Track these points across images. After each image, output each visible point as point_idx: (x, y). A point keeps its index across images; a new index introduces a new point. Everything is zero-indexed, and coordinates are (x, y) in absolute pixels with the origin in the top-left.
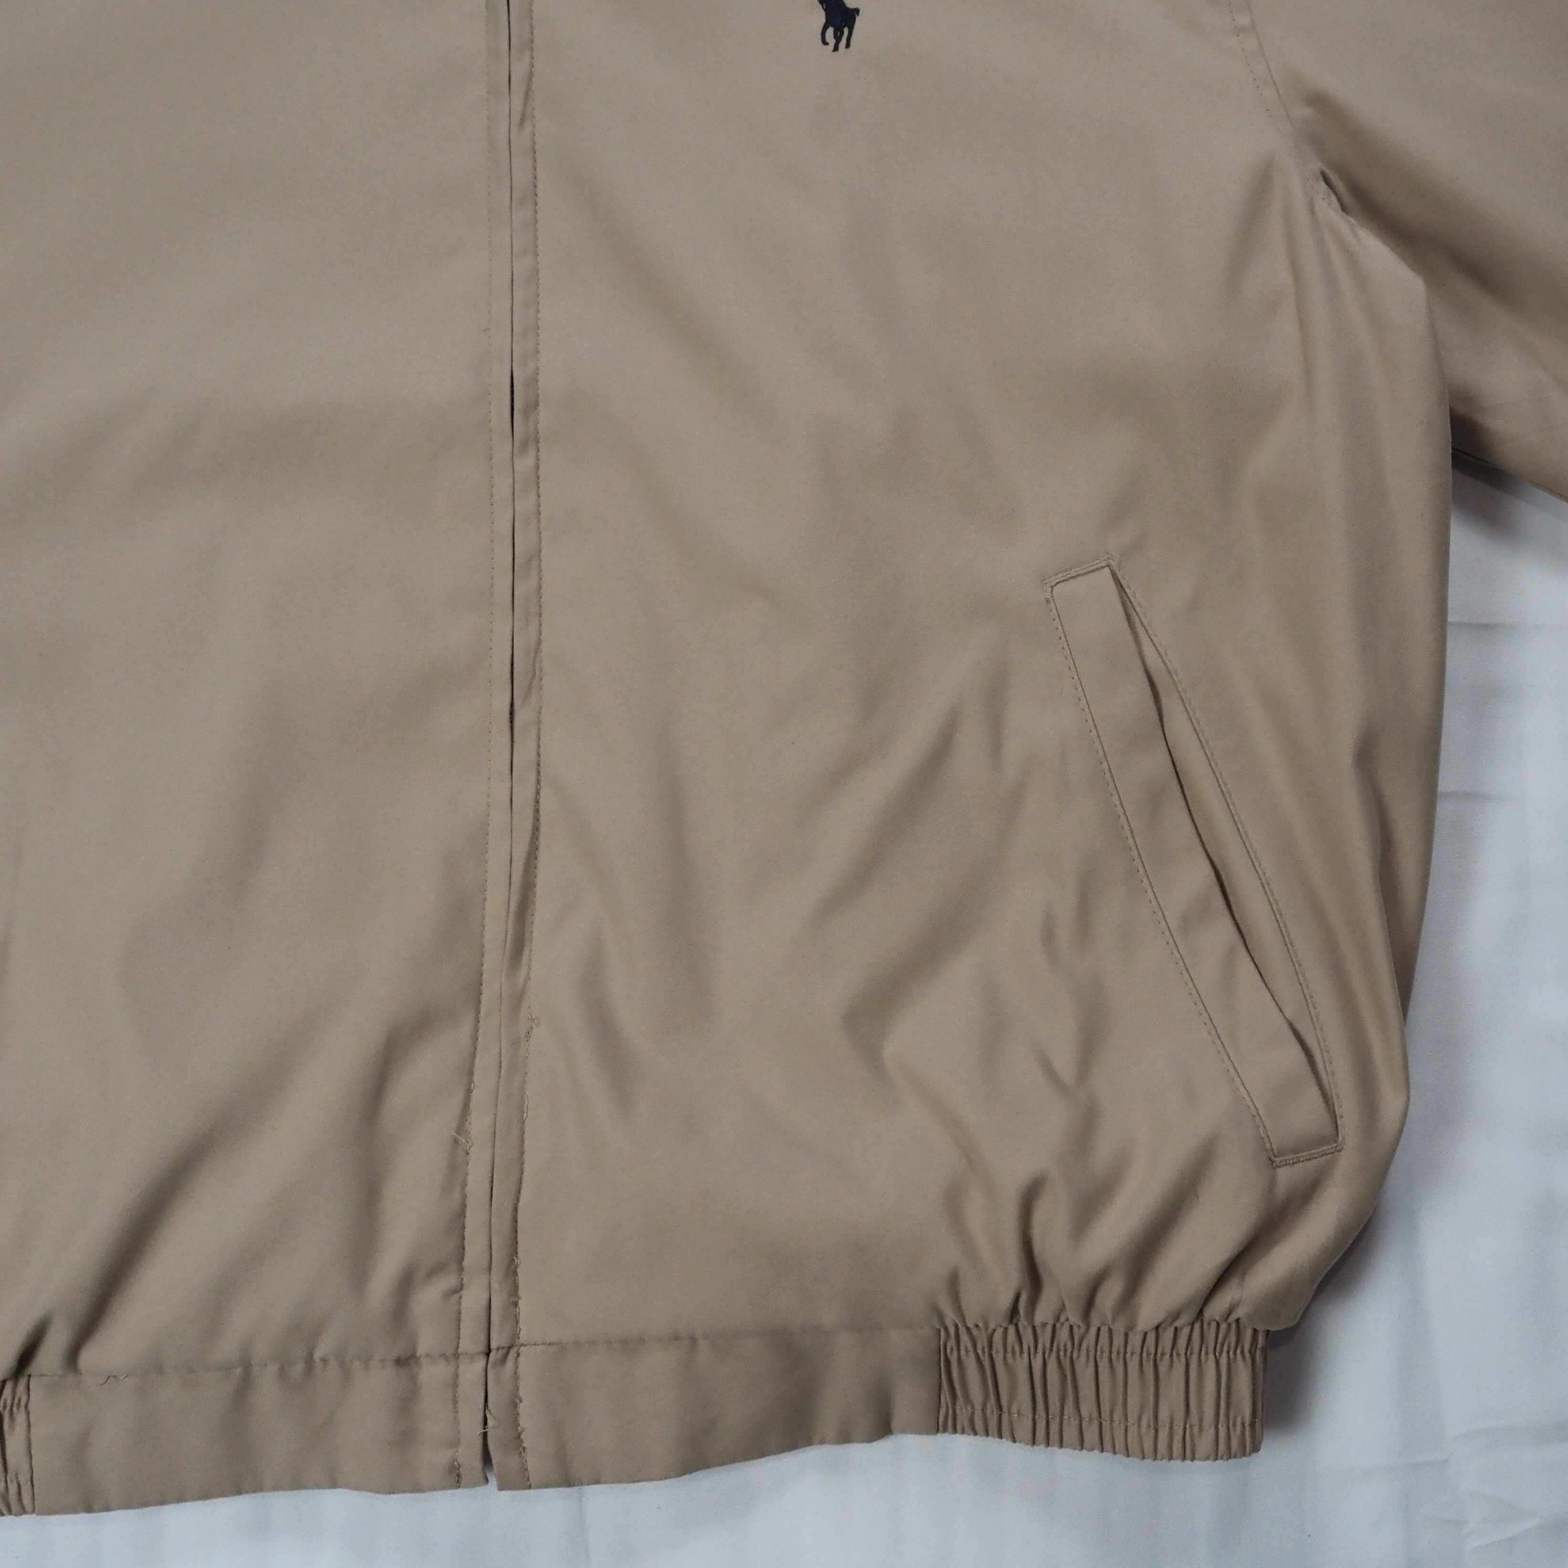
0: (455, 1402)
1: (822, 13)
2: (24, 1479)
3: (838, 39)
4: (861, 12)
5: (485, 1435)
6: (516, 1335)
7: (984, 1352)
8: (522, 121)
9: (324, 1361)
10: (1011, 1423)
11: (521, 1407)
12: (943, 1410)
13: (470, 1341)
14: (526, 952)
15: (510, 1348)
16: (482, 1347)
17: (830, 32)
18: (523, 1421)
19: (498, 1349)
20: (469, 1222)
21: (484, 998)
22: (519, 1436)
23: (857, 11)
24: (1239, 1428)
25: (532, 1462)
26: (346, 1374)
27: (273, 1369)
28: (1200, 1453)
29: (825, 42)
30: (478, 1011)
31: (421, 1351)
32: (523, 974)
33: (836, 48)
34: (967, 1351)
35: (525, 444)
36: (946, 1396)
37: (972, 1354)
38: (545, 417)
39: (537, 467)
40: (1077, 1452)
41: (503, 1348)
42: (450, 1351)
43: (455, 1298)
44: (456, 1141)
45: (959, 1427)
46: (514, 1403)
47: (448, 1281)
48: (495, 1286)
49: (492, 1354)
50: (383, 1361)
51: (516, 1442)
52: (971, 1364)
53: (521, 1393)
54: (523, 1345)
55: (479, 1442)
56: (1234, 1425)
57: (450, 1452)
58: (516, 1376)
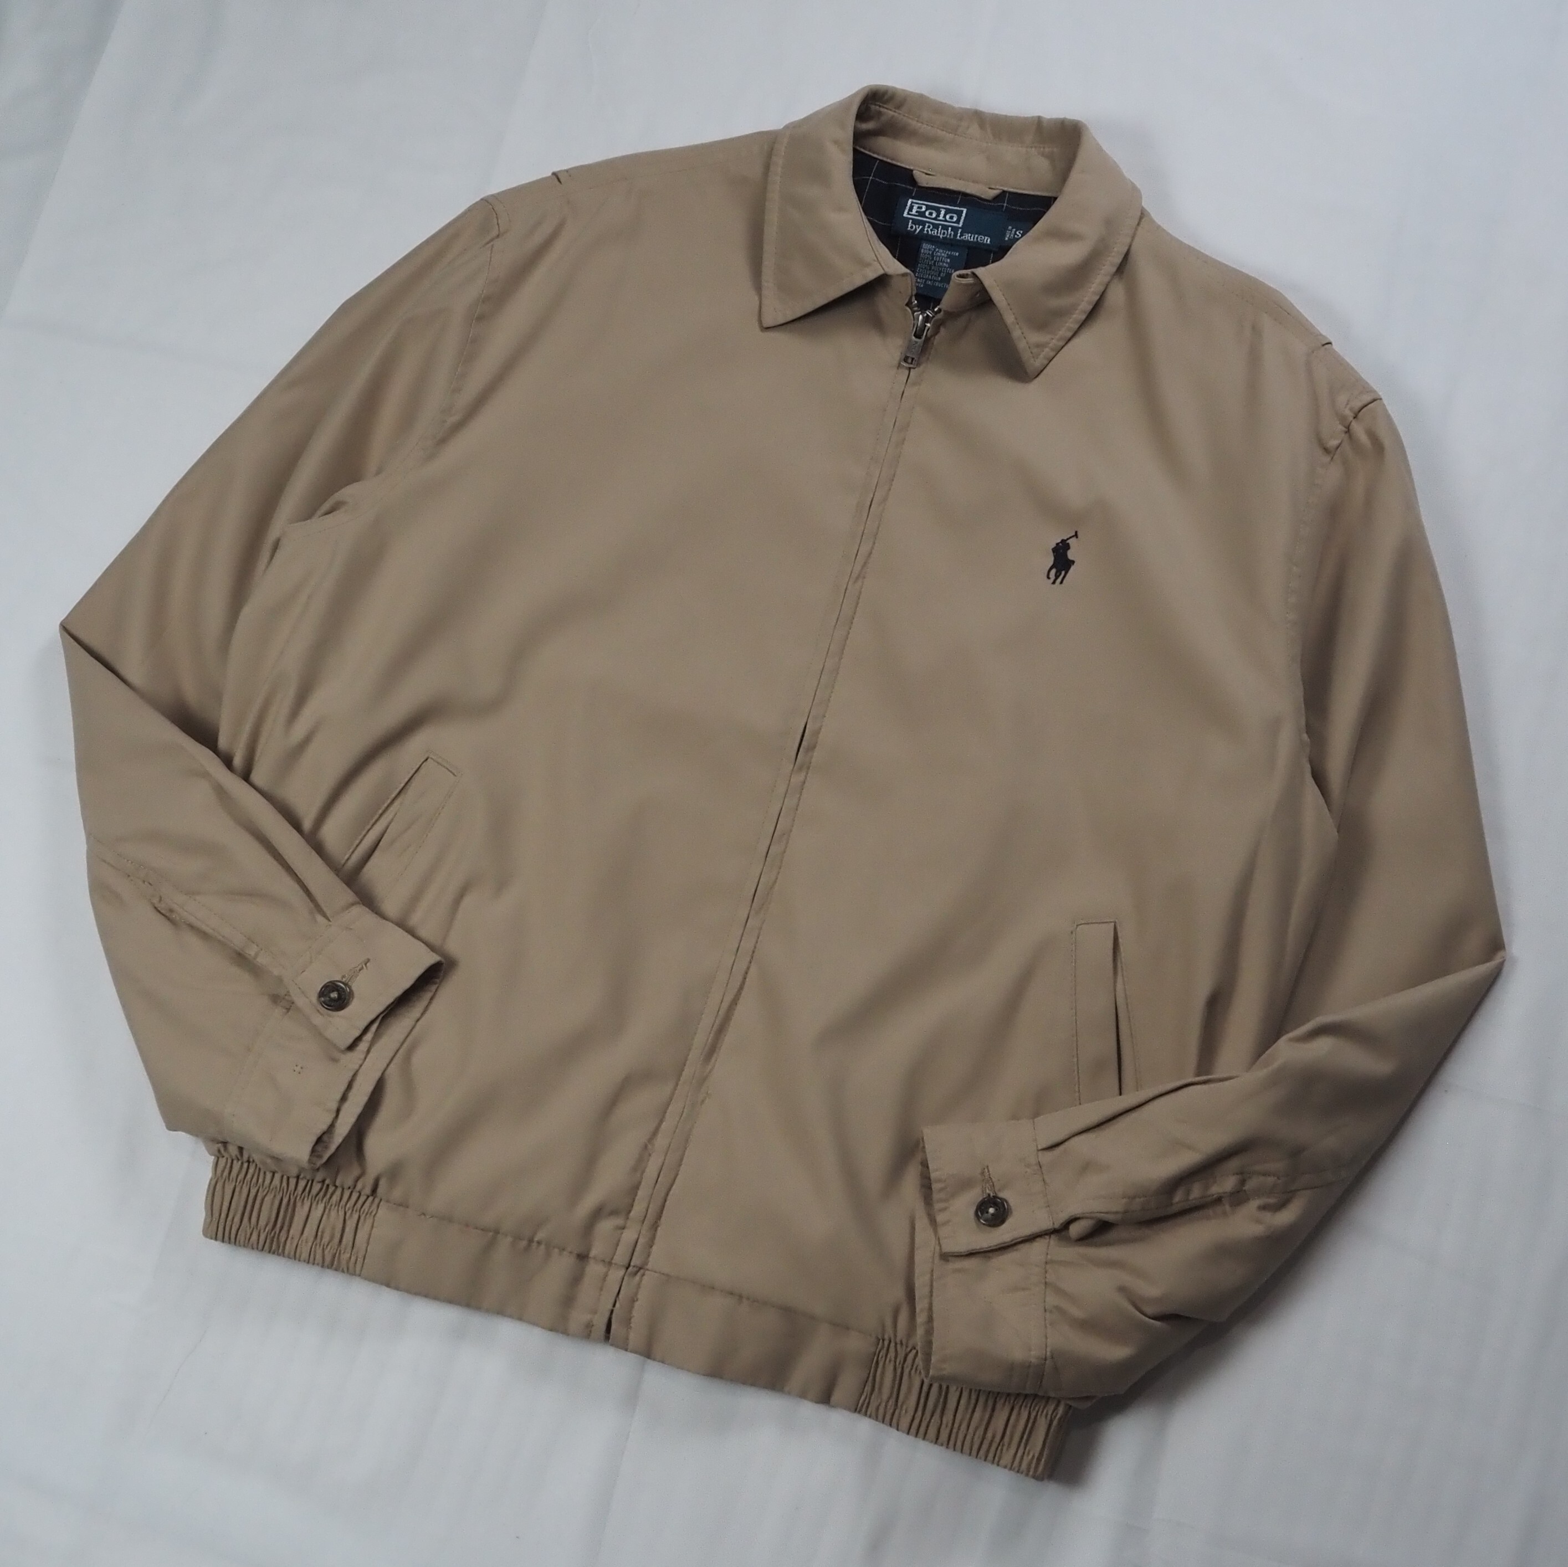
0: (601, 1289)
1: (1052, 559)
2: (361, 1256)
3: (1057, 577)
4: (1075, 564)
5: (612, 1312)
6: (646, 1263)
7: (899, 1364)
8: (857, 578)
9: (539, 1243)
10: (900, 1414)
11: (637, 1304)
12: (863, 1398)
13: (621, 1256)
14: (715, 1055)
15: (640, 1268)
16: (626, 1262)
17: (1054, 571)
18: (635, 1313)
19: (634, 1266)
20: (640, 1193)
21: (684, 1073)
22: (630, 1320)
23: (1073, 562)
24: (1030, 1457)
25: (632, 1336)
26: (548, 1255)
27: (509, 1239)
28: (1002, 1462)
29: (1048, 578)
30: (679, 1080)
31: (592, 1254)
32: (710, 1067)
33: (1054, 583)
34: (890, 1361)
35: (800, 769)
36: (868, 1388)
37: (892, 1363)
38: (817, 755)
39: (804, 782)
40: (932, 1444)
41: (637, 1267)
42: (607, 1260)
43: (619, 1232)
44: (646, 1147)
45: (868, 1413)
46: (633, 1300)
47: (619, 1221)
48: (643, 1232)
49: (630, 1269)
50: (571, 1253)
51: (627, 1322)
52: (890, 1368)
53: (639, 1296)
54: (648, 1270)
55: (607, 1315)
56: (1029, 1454)
57: (589, 1317)
58: (639, 1286)
